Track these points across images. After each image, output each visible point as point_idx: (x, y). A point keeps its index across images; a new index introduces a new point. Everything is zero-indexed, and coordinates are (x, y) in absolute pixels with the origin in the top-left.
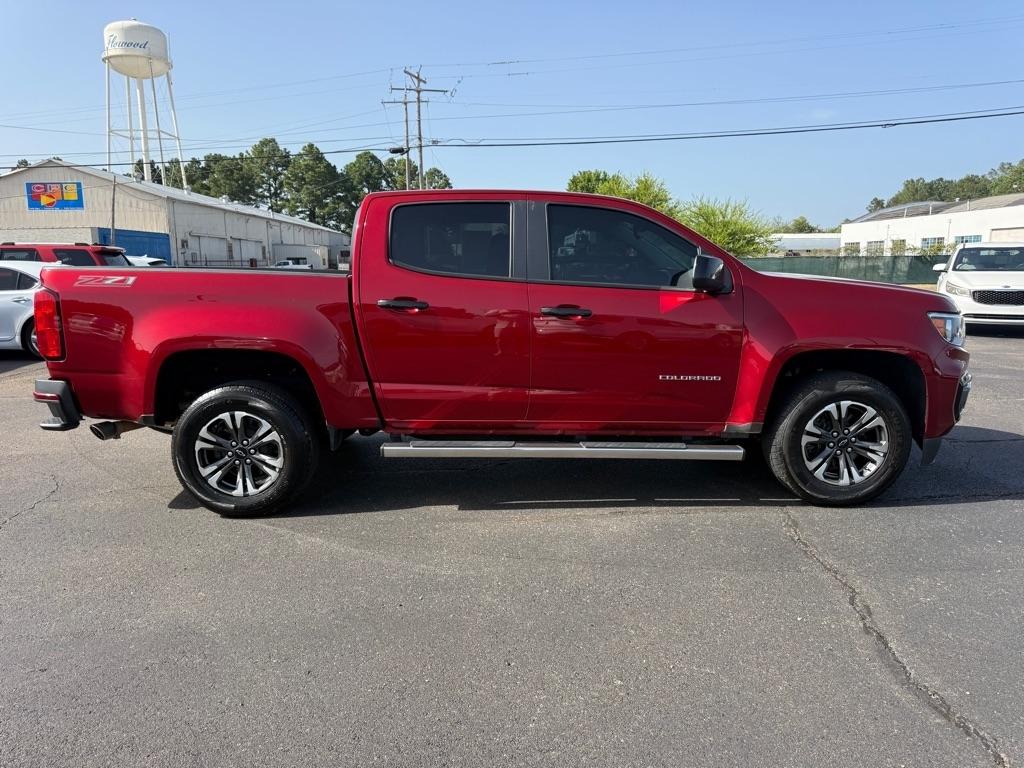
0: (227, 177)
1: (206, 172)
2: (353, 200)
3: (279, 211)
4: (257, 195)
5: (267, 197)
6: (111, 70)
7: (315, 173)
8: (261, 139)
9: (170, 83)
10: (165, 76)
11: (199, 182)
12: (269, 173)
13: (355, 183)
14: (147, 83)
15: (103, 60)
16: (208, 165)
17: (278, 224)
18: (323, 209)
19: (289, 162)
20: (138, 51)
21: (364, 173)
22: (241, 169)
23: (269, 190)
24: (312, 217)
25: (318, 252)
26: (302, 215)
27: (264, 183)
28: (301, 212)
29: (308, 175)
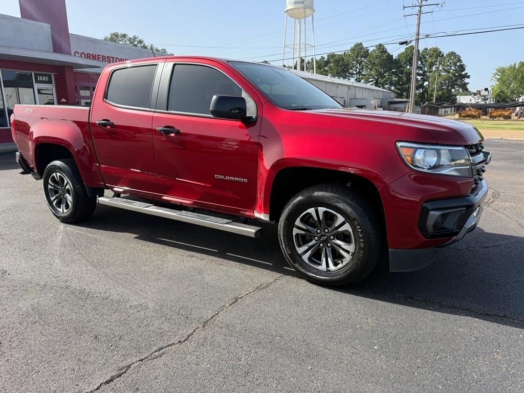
0: (336, 65)
1: (327, 62)
2: (400, 73)
3: (360, 81)
4: (350, 74)
5: (355, 74)
6: (288, 16)
7: (381, 59)
8: (355, 44)
9: (313, 20)
10: (311, 16)
11: (323, 68)
12: (357, 61)
13: (402, 64)
14: (303, 20)
15: (285, 12)
16: (328, 59)
17: (354, 88)
18: (383, 79)
19: (368, 55)
20: (300, 6)
21: (408, 58)
22: (344, 60)
23: (356, 70)
24: (377, 84)
25: (373, 102)
26: (371, 83)
27: (354, 67)
28: (372, 81)
29: (377, 61)
